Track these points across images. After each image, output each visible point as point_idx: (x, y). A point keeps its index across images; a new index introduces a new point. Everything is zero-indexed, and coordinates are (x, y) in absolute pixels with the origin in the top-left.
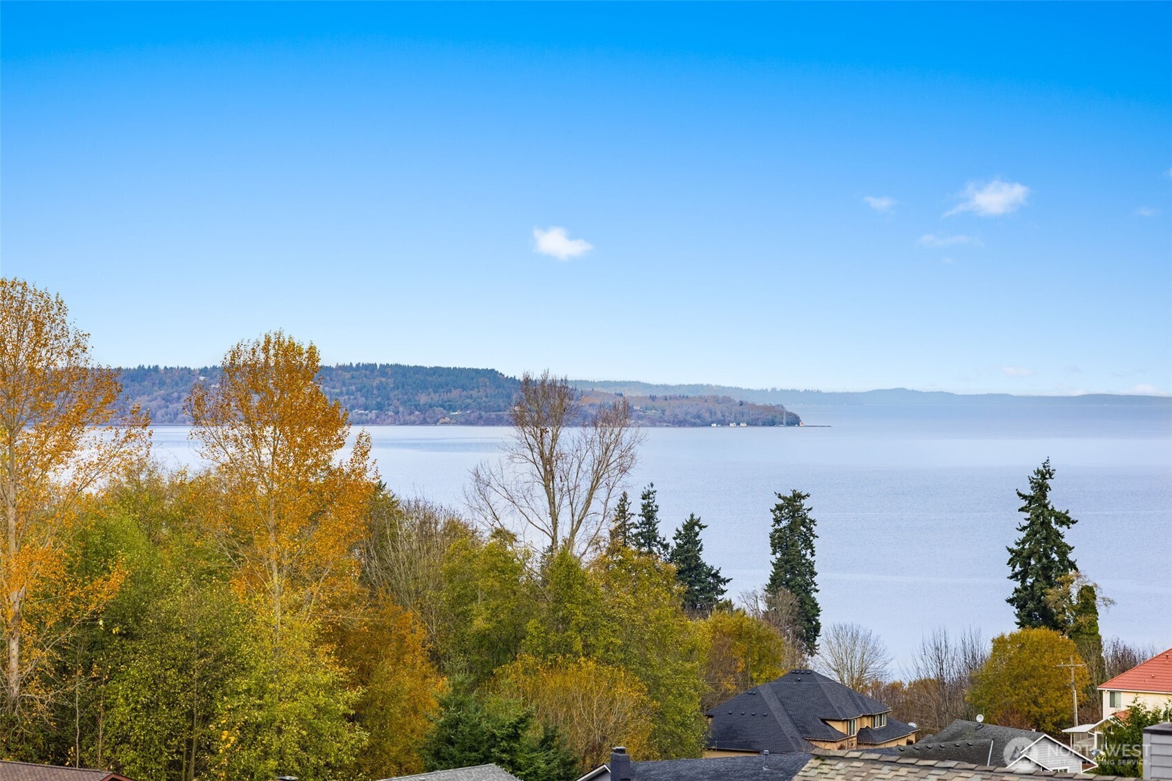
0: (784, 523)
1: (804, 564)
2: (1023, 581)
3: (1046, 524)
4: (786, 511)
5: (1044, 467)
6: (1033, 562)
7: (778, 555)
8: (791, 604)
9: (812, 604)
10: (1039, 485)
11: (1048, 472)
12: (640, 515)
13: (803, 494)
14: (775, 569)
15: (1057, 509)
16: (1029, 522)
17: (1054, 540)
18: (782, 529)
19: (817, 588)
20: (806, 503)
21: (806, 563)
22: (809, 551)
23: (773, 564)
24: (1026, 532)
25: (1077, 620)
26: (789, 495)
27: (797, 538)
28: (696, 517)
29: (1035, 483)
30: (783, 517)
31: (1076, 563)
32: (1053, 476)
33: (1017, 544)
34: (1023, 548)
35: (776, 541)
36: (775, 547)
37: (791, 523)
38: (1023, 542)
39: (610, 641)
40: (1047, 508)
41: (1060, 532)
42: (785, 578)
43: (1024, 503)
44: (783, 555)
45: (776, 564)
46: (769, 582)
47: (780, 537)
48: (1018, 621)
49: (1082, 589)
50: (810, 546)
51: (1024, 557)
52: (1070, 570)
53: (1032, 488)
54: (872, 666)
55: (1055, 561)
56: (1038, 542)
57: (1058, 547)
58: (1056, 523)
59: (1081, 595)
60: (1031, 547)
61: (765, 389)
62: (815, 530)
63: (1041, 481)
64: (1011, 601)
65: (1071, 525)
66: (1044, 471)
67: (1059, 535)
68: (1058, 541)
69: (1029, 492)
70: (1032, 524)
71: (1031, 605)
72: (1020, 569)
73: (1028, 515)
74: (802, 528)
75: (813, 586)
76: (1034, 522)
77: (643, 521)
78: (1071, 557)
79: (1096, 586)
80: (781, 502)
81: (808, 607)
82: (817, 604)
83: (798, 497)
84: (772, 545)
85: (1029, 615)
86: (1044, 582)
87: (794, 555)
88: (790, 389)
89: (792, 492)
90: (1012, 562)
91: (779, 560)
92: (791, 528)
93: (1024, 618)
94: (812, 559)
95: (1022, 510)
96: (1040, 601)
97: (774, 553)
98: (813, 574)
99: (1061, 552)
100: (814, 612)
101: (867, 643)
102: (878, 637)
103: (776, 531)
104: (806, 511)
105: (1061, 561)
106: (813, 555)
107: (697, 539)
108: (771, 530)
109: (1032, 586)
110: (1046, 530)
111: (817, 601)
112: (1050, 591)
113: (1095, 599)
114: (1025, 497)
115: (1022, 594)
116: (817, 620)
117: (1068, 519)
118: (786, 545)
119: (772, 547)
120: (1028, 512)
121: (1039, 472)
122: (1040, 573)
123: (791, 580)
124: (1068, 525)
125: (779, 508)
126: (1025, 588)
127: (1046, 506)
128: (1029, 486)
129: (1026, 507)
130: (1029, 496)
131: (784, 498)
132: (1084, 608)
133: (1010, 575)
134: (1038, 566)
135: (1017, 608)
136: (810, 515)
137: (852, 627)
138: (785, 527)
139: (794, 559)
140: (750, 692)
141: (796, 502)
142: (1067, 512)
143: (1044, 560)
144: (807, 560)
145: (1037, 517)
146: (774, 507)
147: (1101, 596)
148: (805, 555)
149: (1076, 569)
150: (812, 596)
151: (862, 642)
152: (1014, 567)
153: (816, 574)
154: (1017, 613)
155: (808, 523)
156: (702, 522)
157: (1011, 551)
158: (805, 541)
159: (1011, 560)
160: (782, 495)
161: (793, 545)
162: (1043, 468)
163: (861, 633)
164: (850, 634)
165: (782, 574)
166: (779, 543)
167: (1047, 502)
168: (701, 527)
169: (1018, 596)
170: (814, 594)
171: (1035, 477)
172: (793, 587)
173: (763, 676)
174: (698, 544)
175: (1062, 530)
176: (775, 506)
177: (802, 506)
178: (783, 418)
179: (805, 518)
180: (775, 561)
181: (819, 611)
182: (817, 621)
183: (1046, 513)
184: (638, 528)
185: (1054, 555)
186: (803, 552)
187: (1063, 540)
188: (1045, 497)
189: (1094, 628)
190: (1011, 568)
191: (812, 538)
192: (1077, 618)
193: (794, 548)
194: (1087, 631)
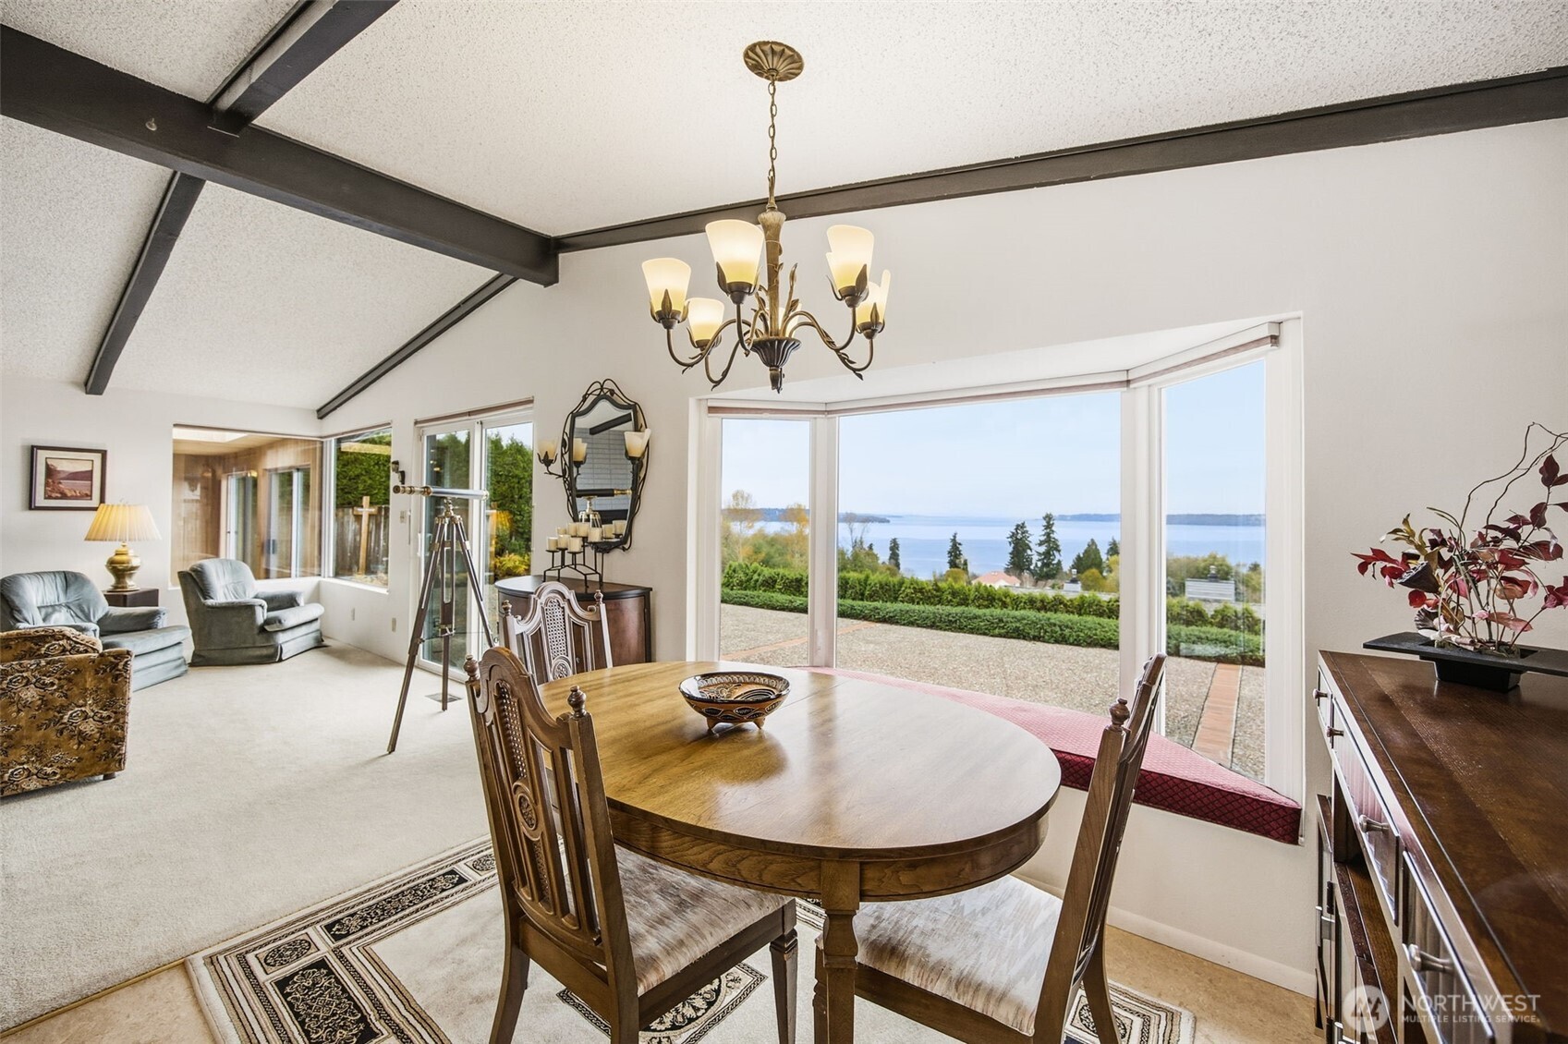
4: (893, 542)
8: (894, 563)
10: (954, 537)
18: (892, 546)
21: (897, 555)
27: (895, 548)
32: (957, 535)
35: (891, 549)
38: (951, 550)
46: (888, 558)
49: (964, 560)
51: (951, 553)
52: (961, 556)
55: (958, 554)
56: (954, 550)
57: (959, 551)
70: (953, 546)
71: (953, 564)
72: (950, 556)
74: (897, 546)
77: (860, 544)
78: (961, 553)
79: (967, 559)
81: (897, 564)
87: (895, 553)
90: (948, 554)
95: (951, 542)
104: (898, 543)
109: (953, 559)
110: (956, 547)
112: (957, 560)
113: (967, 562)
122: (955, 556)
123: (894, 558)
130: (952, 539)
131: (893, 539)
132: (965, 564)
141: (896, 540)
154: (949, 565)
158: (897, 550)
162: (955, 533)
167: (956, 541)
169: (950, 562)
170: (899, 561)
174: (872, 550)
175: (959, 547)
178: (886, 521)
180: (890, 554)
181: (900, 565)
184: (858, 546)
192: (963, 566)
194: (965, 570)
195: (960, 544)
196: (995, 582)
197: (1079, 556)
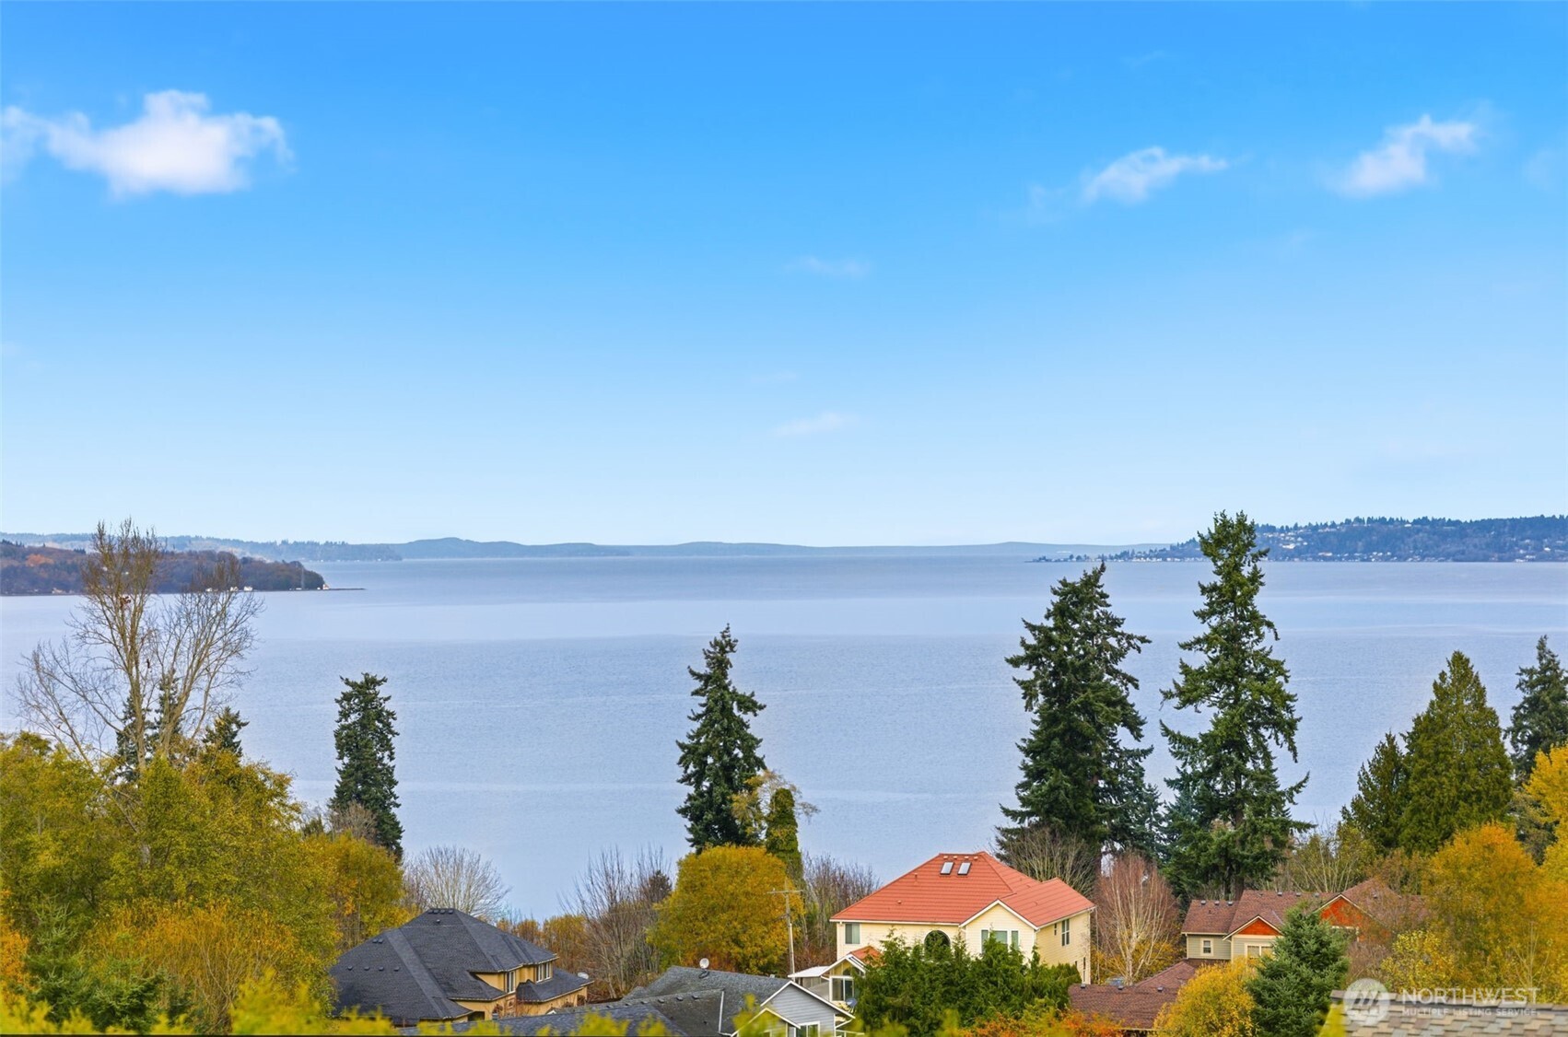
0: (354, 717)
1: (380, 771)
2: (698, 784)
3: (726, 711)
4: (356, 701)
5: (724, 637)
6: (710, 760)
7: (346, 760)
8: (366, 824)
9: (392, 823)
10: (718, 661)
11: (729, 643)
12: (157, 711)
13: (379, 679)
14: (342, 778)
15: (740, 692)
16: (704, 709)
17: (737, 732)
18: (350, 725)
19: (398, 801)
20: (382, 691)
21: (383, 769)
22: (387, 753)
23: (340, 772)
24: (701, 721)
25: (771, 834)
26: (360, 680)
27: (370, 736)
28: (233, 712)
29: (713, 659)
30: (352, 709)
31: (765, 760)
32: (735, 649)
33: (690, 737)
34: (698, 743)
35: (344, 741)
36: (342, 750)
37: (363, 717)
38: (698, 734)
39: (222, 879)
40: (728, 690)
41: (745, 721)
42: (356, 790)
43: (698, 684)
44: (353, 759)
45: (344, 772)
46: (334, 795)
47: (348, 736)
48: (691, 836)
49: (777, 793)
50: (387, 746)
51: (699, 754)
52: (756, 769)
53: (709, 665)
54: (482, 901)
55: (739, 759)
56: (718, 734)
57: (743, 740)
58: (740, 709)
59: (775, 799)
60: (708, 740)
61: (272, 541)
62: (395, 725)
63: (719, 655)
64: (683, 812)
65: (758, 712)
66: (724, 642)
67: (744, 724)
68: (741, 733)
69: (703, 669)
70: (709, 710)
71: (709, 816)
72: (694, 770)
73: (703, 700)
74: (377, 723)
75: (393, 799)
76: (712, 709)
77: (161, 719)
78: (758, 753)
79: (794, 788)
80: (348, 689)
81: (387, 827)
82: (398, 823)
83: (371, 682)
84: (339, 746)
85: (707, 828)
86: (726, 786)
87: (368, 759)
88: (306, 542)
89: (363, 677)
90: (683, 761)
91: (347, 766)
92: (364, 724)
93: (701, 832)
94: (391, 764)
95: (696, 693)
96: (722, 810)
97: (341, 758)
98: (393, 783)
99: (747, 746)
100: (395, 832)
101: (473, 872)
102: (488, 864)
103: (343, 728)
104: (382, 701)
105: (746, 758)
106: (391, 758)
107: (234, 741)
108: (337, 727)
109: (710, 790)
110: (728, 718)
111: (398, 819)
112: (735, 797)
113: (793, 805)
114: (699, 677)
115: (697, 802)
116: (399, 844)
117: (755, 704)
118: (357, 746)
119: (337, 748)
120: (703, 695)
121: (716, 643)
122: (721, 774)
123: (364, 792)
124: (754, 712)
125: (347, 697)
126: (701, 795)
127: (726, 688)
128: (704, 662)
129: (701, 690)
130: (705, 675)
131: (353, 685)
132: (780, 817)
133: (680, 778)
134: (717, 765)
135: (690, 820)
136: (388, 706)
137: (455, 851)
138: (354, 723)
139: (367, 765)
140: (375, 940)
141: (368, 689)
142: (753, 695)
143: (726, 758)
144: (384, 765)
145: (716, 702)
146: (339, 697)
147: (800, 801)
148: (382, 759)
149: (765, 768)
150: (392, 812)
151: (467, 871)
152: (687, 768)
153: (396, 783)
154: (689, 826)
155: (385, 717)
156: (242, 719)
157: (682, 746)
158: (381, 740)
159: (682, 759)
160: (350, 680)
161: (366, 746)
162: (721, 639)
163: (467, 859)
164: (452, 860)
165: (352, 784)
166: (347, 743)
167: (727, 681)
168: (240, 725)
169: (692, 805)
170: (394, 810)
171: (712, 650)
172: (367, 801)
173: (378, 919)
174: (236, 747)
175: (747, 717)
176: (342, 696)
177: (376, 694)
178: (300, 580)
179: (382, 710)
180: (341, 767)
181: (401, 832)
182: (398, 846)
183: (727, 696)
184: (155, 728)
185: (737, 751)
186: (379, 755)
187: (749, 731)
188: (725, 676)
189: (793, 843)
190: (683, 769)
191: (390, 736)
192: (772, 831)
193: (368, 750)
194: (784, 848)
195: (749, 705)
196: (959, 919)
197: (1388, 752)
